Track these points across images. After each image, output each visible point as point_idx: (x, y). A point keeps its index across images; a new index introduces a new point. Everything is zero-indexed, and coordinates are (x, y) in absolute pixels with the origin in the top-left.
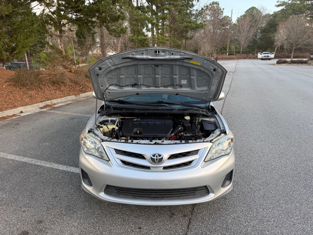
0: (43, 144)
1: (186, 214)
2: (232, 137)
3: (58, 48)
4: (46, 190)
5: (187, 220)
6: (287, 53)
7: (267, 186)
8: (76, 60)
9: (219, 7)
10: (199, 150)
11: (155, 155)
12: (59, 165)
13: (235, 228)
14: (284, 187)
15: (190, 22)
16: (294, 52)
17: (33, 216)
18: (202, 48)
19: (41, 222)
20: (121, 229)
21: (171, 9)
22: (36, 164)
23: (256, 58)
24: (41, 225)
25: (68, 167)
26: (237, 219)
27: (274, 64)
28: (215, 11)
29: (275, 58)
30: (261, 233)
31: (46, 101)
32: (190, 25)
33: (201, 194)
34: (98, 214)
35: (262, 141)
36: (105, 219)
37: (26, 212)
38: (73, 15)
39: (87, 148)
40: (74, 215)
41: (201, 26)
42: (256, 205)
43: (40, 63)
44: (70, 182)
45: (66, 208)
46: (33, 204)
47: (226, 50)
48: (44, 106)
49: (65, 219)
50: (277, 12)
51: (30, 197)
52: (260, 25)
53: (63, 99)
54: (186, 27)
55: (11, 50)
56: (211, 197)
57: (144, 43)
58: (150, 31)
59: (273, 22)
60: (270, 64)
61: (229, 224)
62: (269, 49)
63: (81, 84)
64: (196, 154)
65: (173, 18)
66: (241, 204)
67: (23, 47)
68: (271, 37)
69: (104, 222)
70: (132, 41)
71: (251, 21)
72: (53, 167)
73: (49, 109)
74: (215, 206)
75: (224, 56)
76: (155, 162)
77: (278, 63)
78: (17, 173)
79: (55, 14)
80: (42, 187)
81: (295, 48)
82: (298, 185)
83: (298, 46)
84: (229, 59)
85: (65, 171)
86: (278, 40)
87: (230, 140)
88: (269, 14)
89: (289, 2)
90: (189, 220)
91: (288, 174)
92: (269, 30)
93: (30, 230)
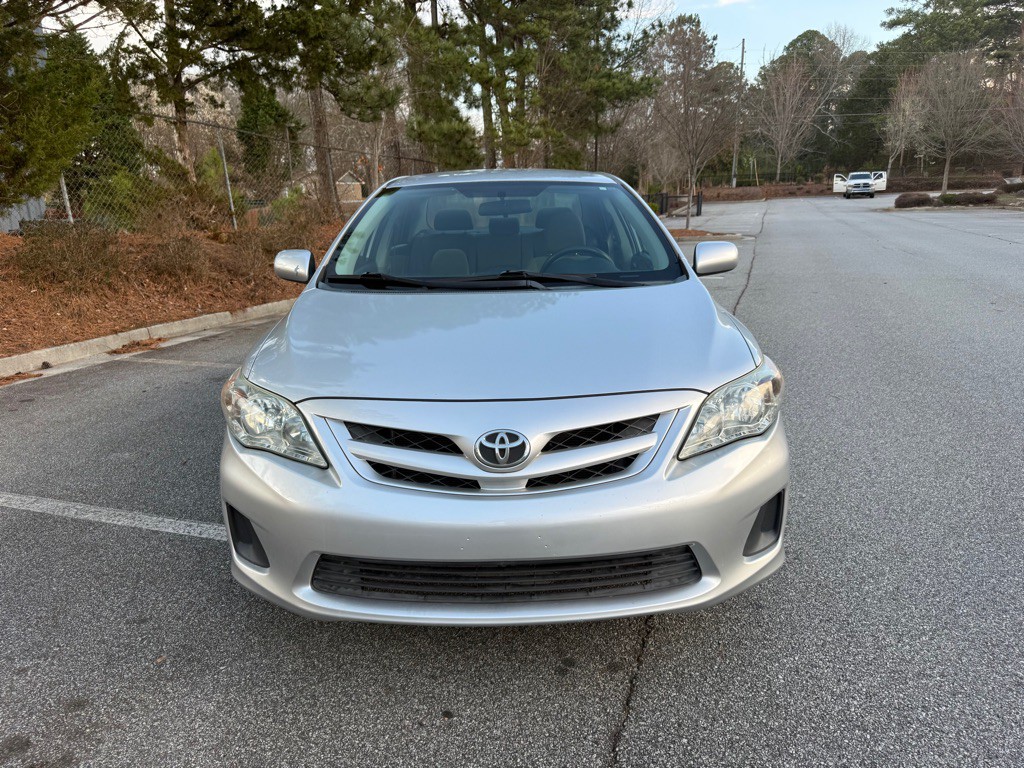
0: (112, 457)
1: (617, 659)
2: (777, 374)
3: (173, 162)
4: (107, 599)
5: (622, 683)
6: (926, 174)
7: (904, 562)
8: (234, 202)
9: (699, 32)
10: (657, 416)
11: (497, 434)
12: (160, 519)
13: (801, 703)
14: (964, 563)
15: (609, 76)
16: (951, 172)
17: (51, 685)
18: (651, 164)
19: (79, 705)
20: (378, 718)
21: (543, 35)
22: (82, 517)
23: (828, 192)
24: (78, 715)
25: (195, 524)
26: (807, 672)
27: (887, 210)
28: (688, 43)
29: (891, 188)
30: (899, 715)
31: (130, 330)
32: (610, 84)
33: (670, 581)
34: (295, 672)
35: (871, 426)
36: (320, 688)
37: (26, 675)
38: (220, 49)
39: (248, 430)
40: (204, 676)
41: (646, 88)
42: (873, 624)
43: (113, 208)
44: (197, 570)
45: (179, 655)
46: (58, 646)
47: (729, 170)
48: (124, 346)
49: (169, 693)
50: (889, 43)
51: (50, 622)
52: (836, 87)
53: (191, 324)
54: (597, 92)
55: (10, 164)
56: (708, 589)
57: (461, 145)
58: (477, 107)
59: (878, 76)
60: (875, 210)
61: (778, 689)
62: (867, 164)
63: (252, 274)
64: (645, 433)
65: (554, 64)
66: (817, 621)
67: (52, 156)
68: (873, 125)
69: (313, 696)
70: (421, 136)
71: (805, 76)
72: (138, 526)
73: (140, 355)
74: (722, 630)
75: (724, 190)
76: (498, 463)
77: (901, 204)
78: (10, 547)
79: (157, 47)
80: (96, 588)
81: (953, 154)
82: (1014, 557)
83: (962, 149)
84: (741, 198)
85: (181, 535)
86: (896, 133)
87: (769, 385)
88: (863, 53)
89: (926, 11)
90: (631, 682)
91: (973, 521)
92: (864, 101)
93: (37, 734)
